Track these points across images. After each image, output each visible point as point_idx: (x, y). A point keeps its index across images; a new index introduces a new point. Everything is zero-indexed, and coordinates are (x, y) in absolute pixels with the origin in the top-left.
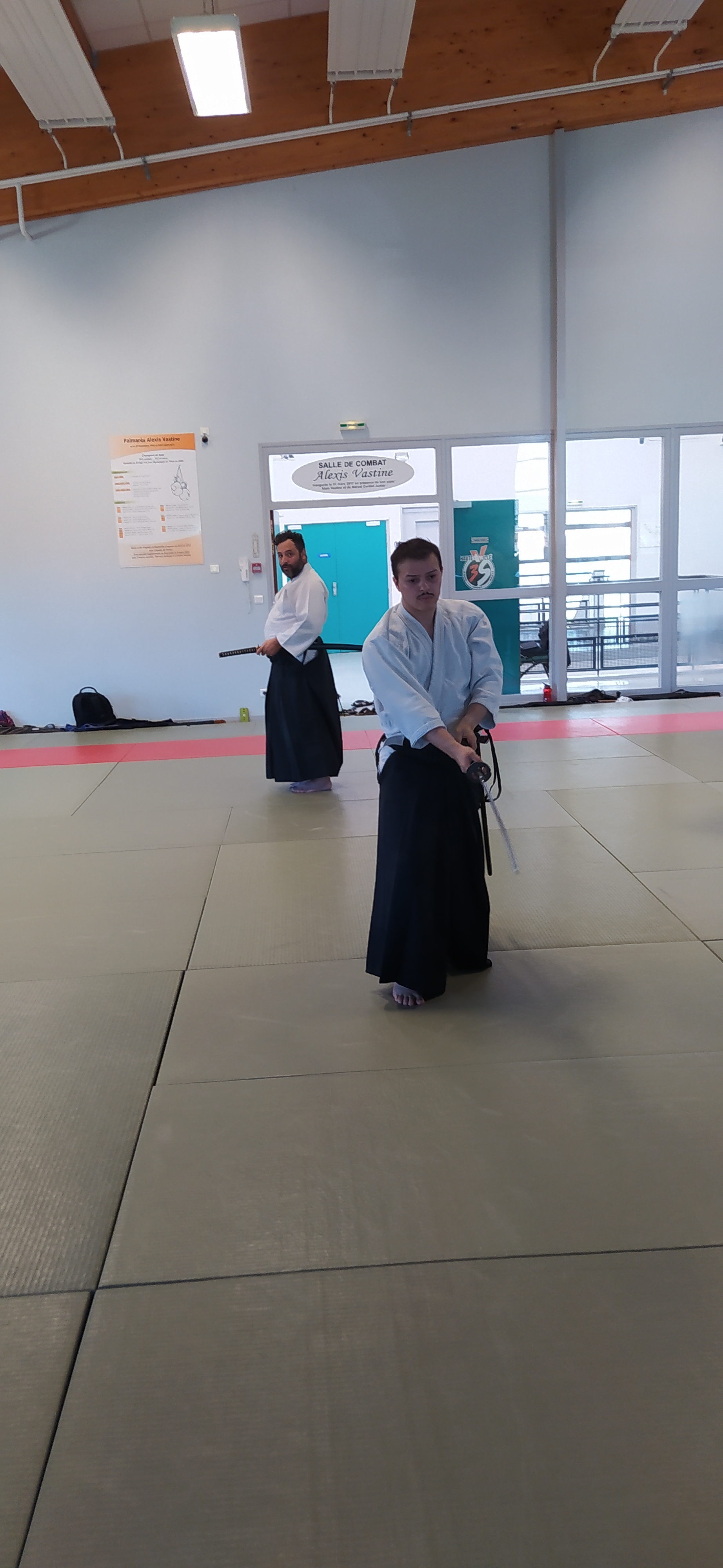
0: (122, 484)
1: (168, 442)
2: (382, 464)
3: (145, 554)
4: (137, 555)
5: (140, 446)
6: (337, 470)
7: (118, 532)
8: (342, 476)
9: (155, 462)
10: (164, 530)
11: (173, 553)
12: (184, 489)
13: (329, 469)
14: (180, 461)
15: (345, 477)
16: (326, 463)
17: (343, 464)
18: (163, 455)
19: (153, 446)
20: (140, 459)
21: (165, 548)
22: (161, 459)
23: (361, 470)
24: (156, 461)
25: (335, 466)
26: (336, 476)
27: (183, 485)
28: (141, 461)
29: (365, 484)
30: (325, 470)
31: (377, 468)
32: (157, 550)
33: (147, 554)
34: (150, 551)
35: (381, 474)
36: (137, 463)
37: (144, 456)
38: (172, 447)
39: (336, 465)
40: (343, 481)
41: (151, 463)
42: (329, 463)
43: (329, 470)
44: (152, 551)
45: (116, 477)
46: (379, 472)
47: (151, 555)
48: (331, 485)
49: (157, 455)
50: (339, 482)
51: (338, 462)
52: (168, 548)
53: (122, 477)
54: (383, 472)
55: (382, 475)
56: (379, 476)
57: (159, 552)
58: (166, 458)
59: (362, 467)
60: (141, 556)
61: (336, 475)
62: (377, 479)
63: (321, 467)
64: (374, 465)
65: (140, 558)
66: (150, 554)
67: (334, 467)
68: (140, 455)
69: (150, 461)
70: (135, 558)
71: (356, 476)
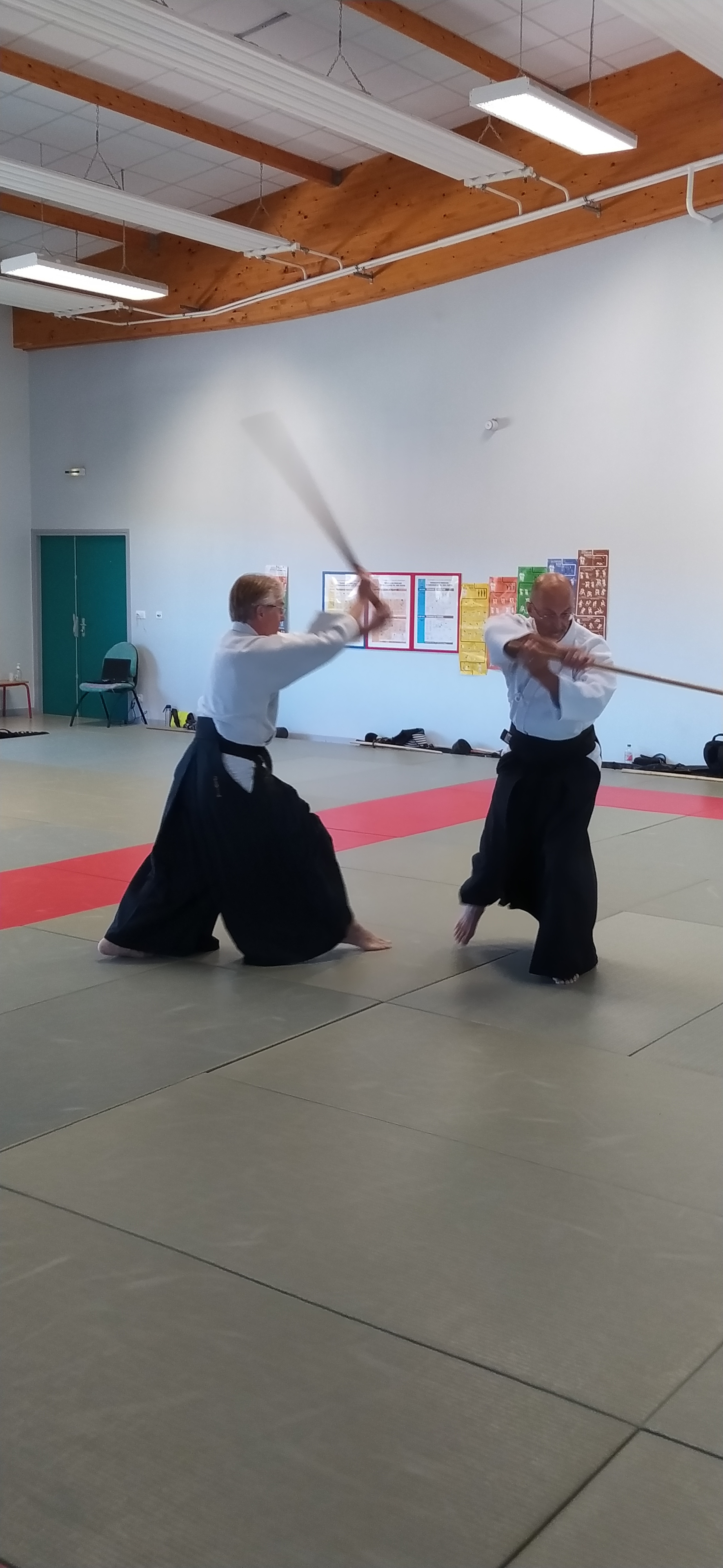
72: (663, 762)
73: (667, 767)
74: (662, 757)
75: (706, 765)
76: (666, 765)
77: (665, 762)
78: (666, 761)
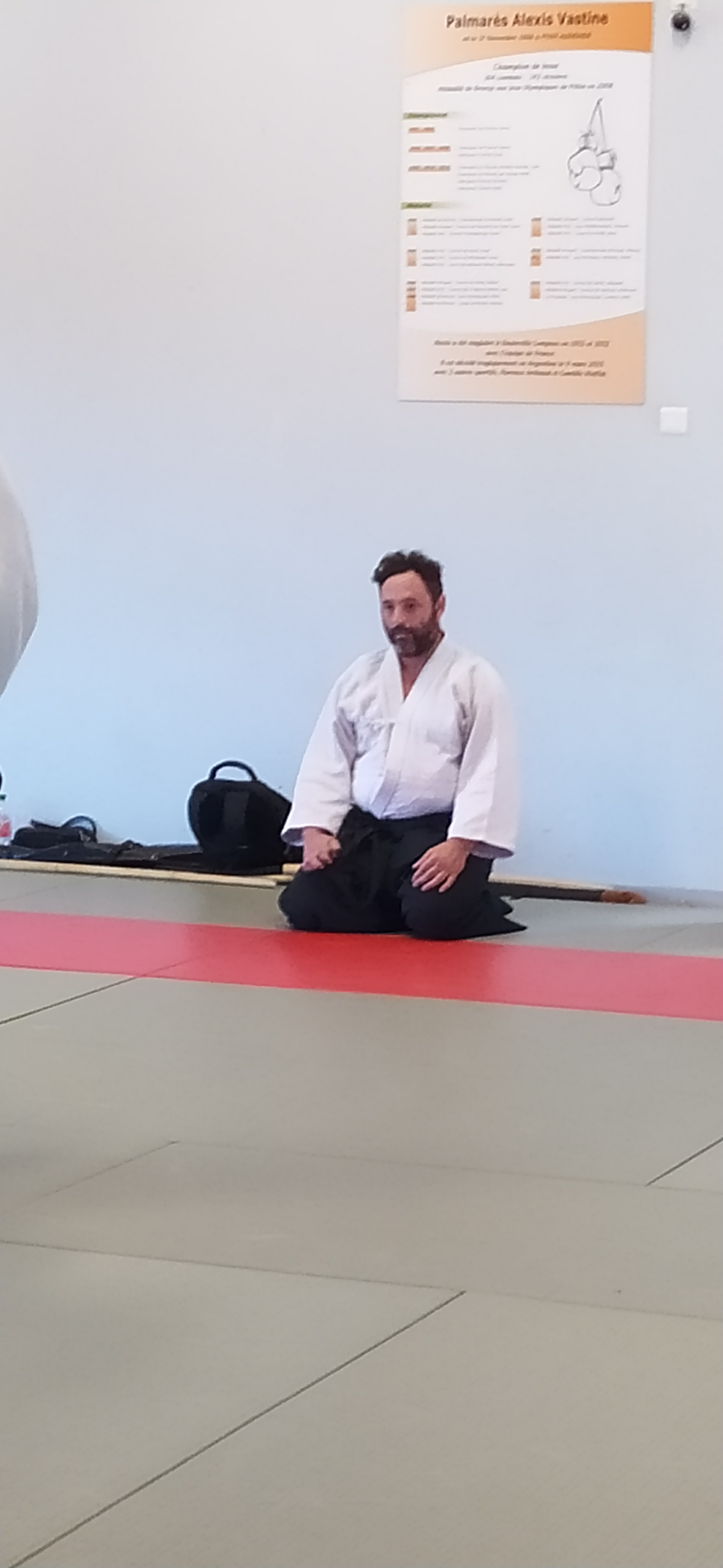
0: (429, 149)
1: (574, 29)
3: (472, 363)
4: (451, 363)
5: (490, 38)
7: (404, 294)
9: (528, 87)
10: (535, 295)
11: (554, 364)
12: (606, 171)
14: (604, 86)
18: (555, 66)
19: (530, 37)
20: (488, 78)
21: (534, 349)
22: (546, 77)
24: (534, 83)
27: (605, 161)
28: (489, 83)
32: (511, 354)
33: (480, 363)
34: (489, 354)
36: (477, 88)
37: (500, 68)
38: (582, 40)
41: (518, 88)
44: (495, 353)
45: (413, 130)
47: (489, 368)
49: (536, 67)
52: (542, 349)
53: (430, 130)
57: (513, 359)
58: (565, 77)
60: (463, 368)
65: (458, 373)
66: (488, 364)
68: (486, 66)
69: (515, 83)
70: (443, 372)
72: (89, 839)
73: (99, 852)
74: (88, 826)
75: (193, 841)
76: (96, 847)
77: (94, 839)
78: (98, 836)
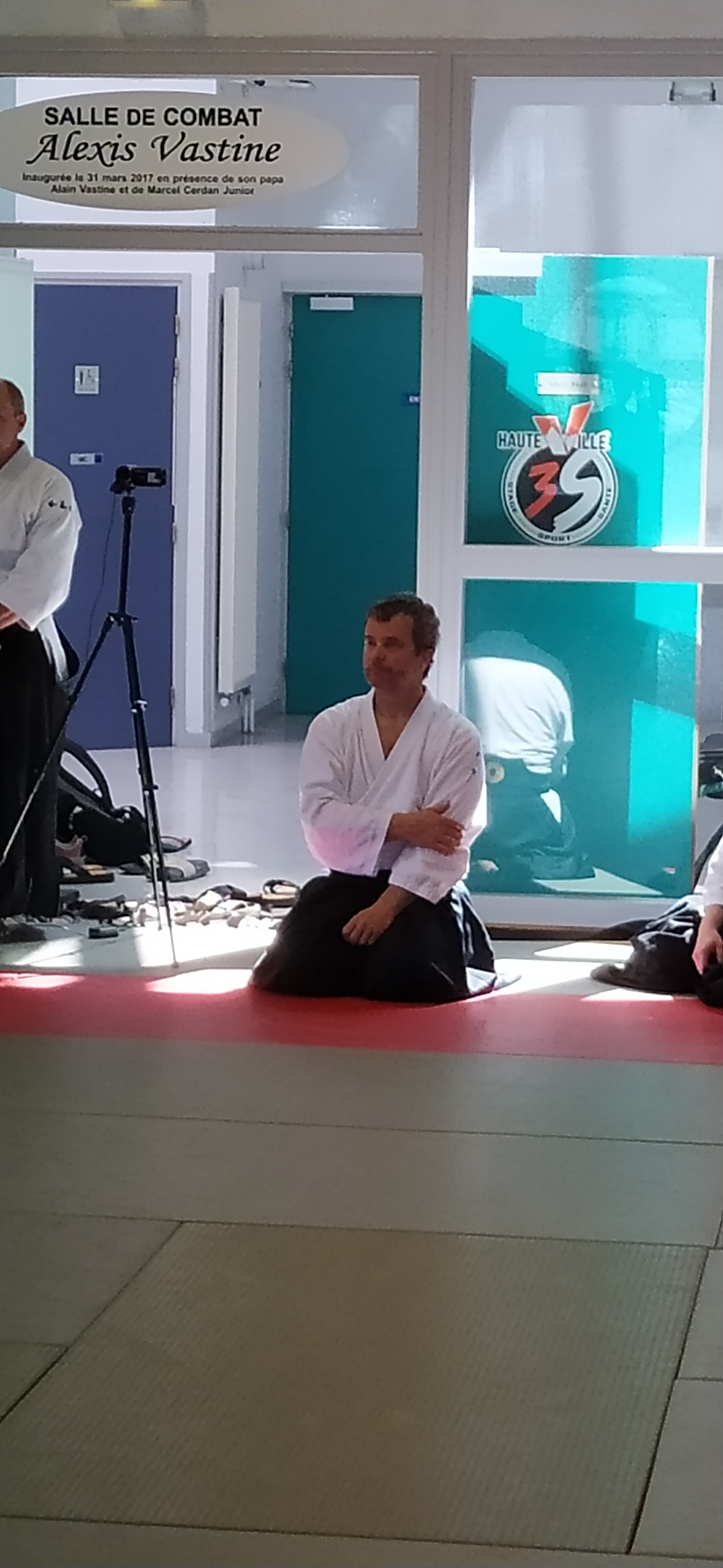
2: (247, 124)
6: (103, 134)
8: (118, 154)
13: (78, 127)
15: (127, 156)
16: (67, 111)
17: (122, 117)
23: (180, 136)
25: (97, 120)
26: (99, 153)
29: (189, 184)
30: (63, 130)
31: (231, 133)
35: (243, 153)
39: (100, 117)
40: (120, 168)
42: (79, 110)
43: (78, 132)
46: (239, 146)
48: (81, 179)
50: (109, 171)
51: (107, 110)
54: (250, 147)
55: (247, 159)
56: (235, 159)
59: (185, 129)
61: (100, 148)
62: (229, 167)
63: (52, 120)
64: (220, 124)
67: (94, 123)
71: (163, 157)
